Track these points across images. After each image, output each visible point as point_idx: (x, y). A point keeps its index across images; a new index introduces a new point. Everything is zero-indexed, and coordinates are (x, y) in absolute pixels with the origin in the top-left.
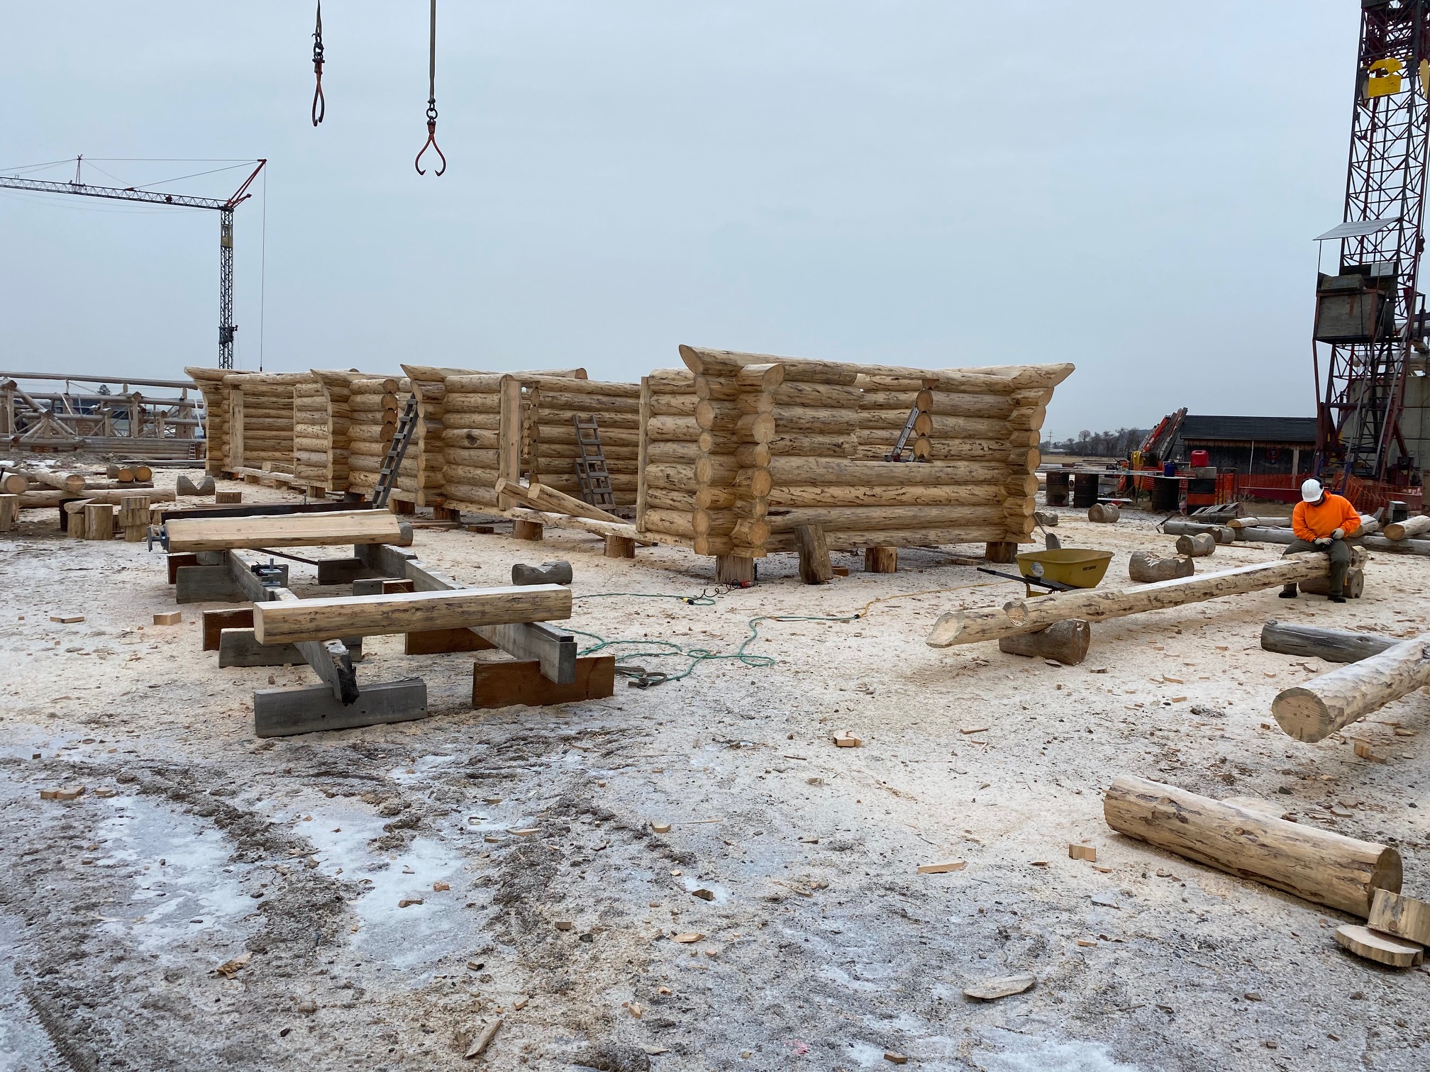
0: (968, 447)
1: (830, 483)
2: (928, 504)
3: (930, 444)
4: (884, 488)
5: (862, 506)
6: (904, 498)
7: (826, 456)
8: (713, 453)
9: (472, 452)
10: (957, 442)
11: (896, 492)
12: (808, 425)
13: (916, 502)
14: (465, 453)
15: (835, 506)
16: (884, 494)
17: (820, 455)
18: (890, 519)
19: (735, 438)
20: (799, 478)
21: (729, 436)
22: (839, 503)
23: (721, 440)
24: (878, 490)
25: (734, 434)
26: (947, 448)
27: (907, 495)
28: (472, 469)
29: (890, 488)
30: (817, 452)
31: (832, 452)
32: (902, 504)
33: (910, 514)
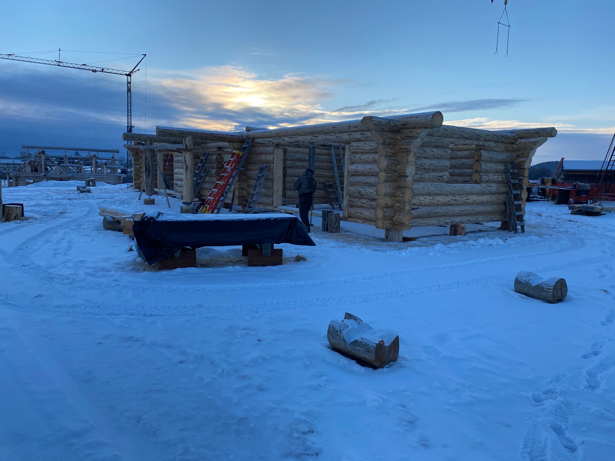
0: (496, 177)
1: (437, 194)
2: (478, 204)
3: (480, 176)
4: (460, 196)
5: (450, 205)
6: (469, 201)
7: (435, 182)
8: (386, 181)
10: (492, 174)
11: (466, 198)
12: (428, 167)
13: (473, 203)
15: (438, 205)
16: (460, 199)
17: (432, 181)
18: (463, 211)
19: (396, 174)
20: (423, 192)
21: (393, 173)
22: (440, 204)
23: (390, 175)
24: (457, 198)
25: (395, 172)
26: (488, 177)
27: (470, 200)
29: (462, 196)
30: (431, 180)
31: (438, 180)
32: (468, 204)
33: (471, 209)
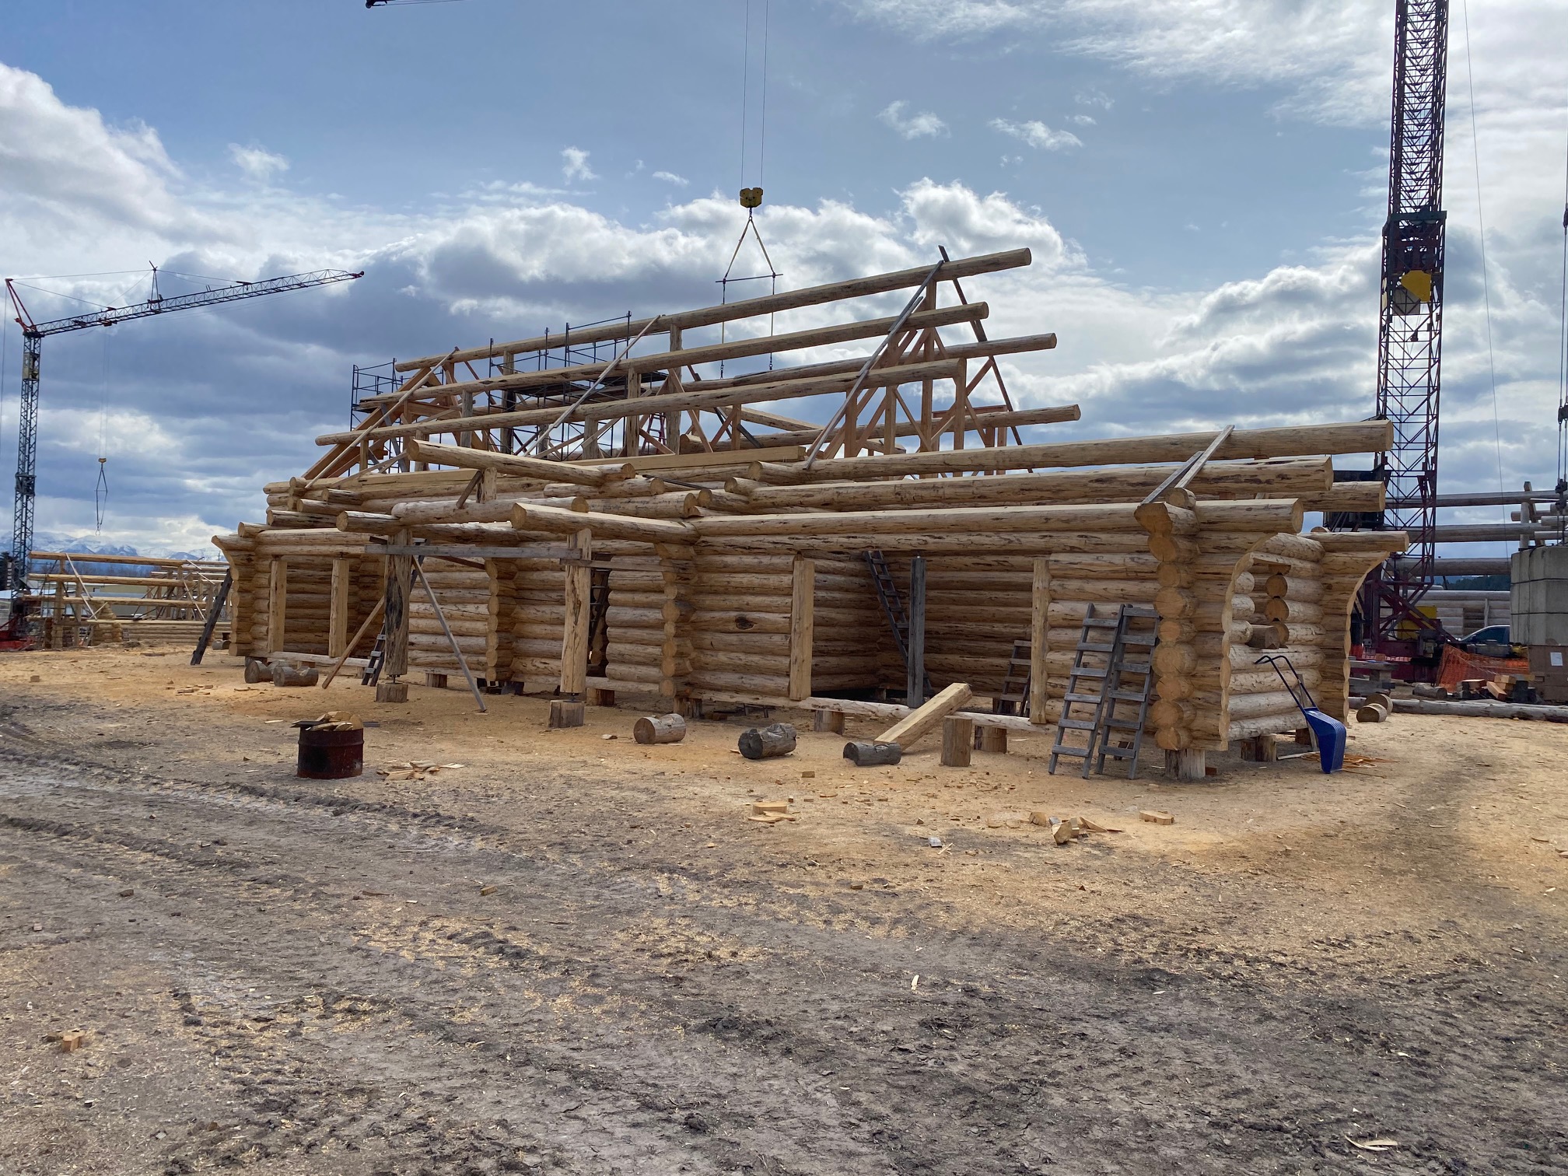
0: (1304, 632)
3: (1286, 630)
5: (1254, 692)
8: (1180, 642)
9: (744, 637)
10: (1302, 626)
14: (733, 638)
18: (1269, 706)
19: (1196, 627)
21: (1193, 625)
23: (1186, 629)
26: (1296, 633)
27: (1276, 681)
28: (742, 656)
